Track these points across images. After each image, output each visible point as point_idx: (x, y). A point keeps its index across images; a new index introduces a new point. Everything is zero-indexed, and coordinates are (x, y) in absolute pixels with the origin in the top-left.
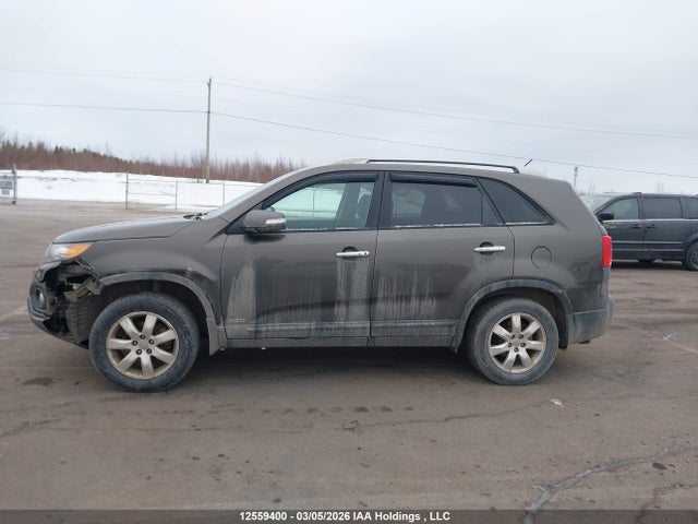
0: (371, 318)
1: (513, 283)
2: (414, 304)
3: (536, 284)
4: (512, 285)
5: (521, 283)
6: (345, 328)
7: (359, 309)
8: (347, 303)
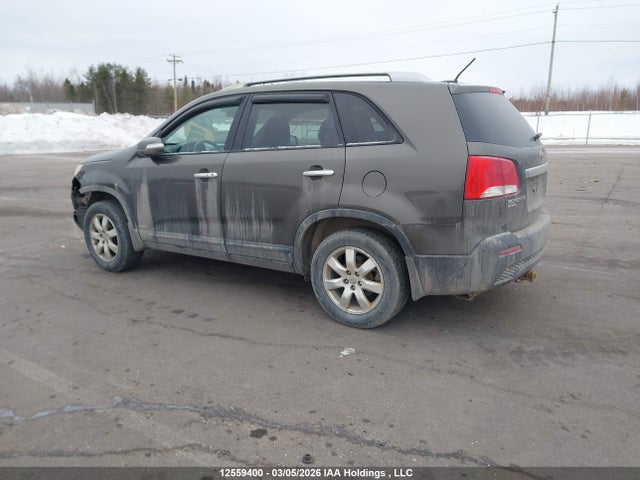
0: (225, 236)
1: (339, 212)
2: (255, 226)
3: (363, 215)
4: (337, 215)
5: (347, 212)
6: (207, 243)
7: (216, 227)
8: (207, 221)
